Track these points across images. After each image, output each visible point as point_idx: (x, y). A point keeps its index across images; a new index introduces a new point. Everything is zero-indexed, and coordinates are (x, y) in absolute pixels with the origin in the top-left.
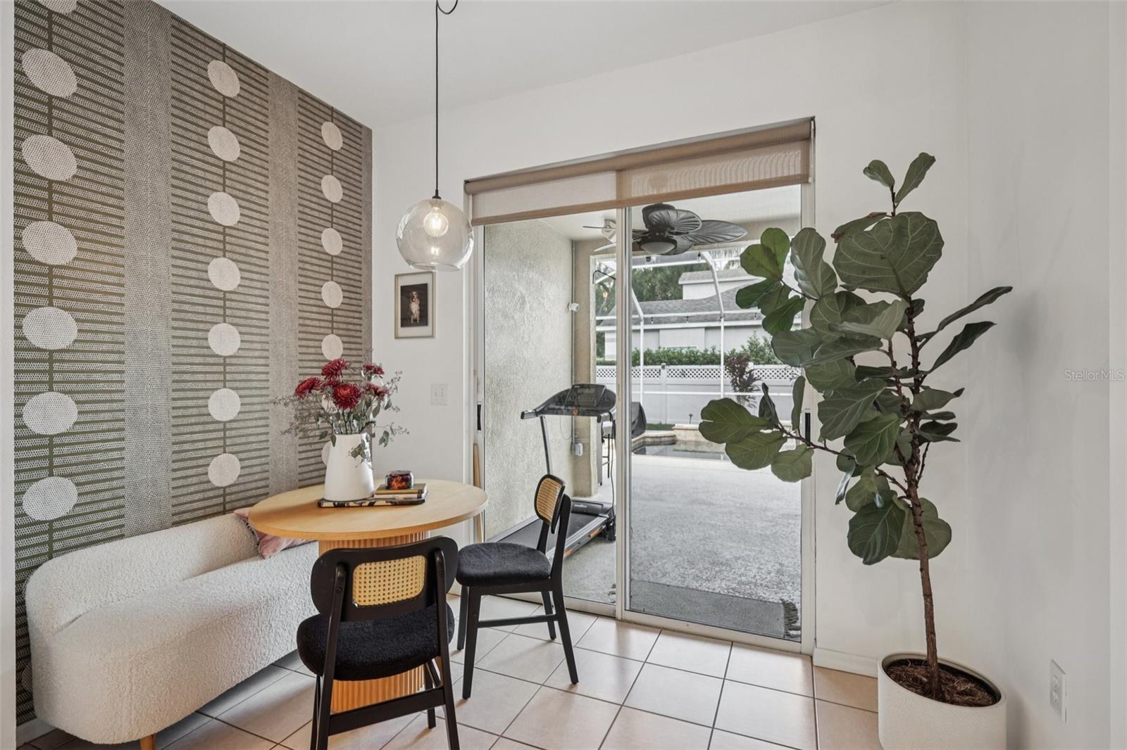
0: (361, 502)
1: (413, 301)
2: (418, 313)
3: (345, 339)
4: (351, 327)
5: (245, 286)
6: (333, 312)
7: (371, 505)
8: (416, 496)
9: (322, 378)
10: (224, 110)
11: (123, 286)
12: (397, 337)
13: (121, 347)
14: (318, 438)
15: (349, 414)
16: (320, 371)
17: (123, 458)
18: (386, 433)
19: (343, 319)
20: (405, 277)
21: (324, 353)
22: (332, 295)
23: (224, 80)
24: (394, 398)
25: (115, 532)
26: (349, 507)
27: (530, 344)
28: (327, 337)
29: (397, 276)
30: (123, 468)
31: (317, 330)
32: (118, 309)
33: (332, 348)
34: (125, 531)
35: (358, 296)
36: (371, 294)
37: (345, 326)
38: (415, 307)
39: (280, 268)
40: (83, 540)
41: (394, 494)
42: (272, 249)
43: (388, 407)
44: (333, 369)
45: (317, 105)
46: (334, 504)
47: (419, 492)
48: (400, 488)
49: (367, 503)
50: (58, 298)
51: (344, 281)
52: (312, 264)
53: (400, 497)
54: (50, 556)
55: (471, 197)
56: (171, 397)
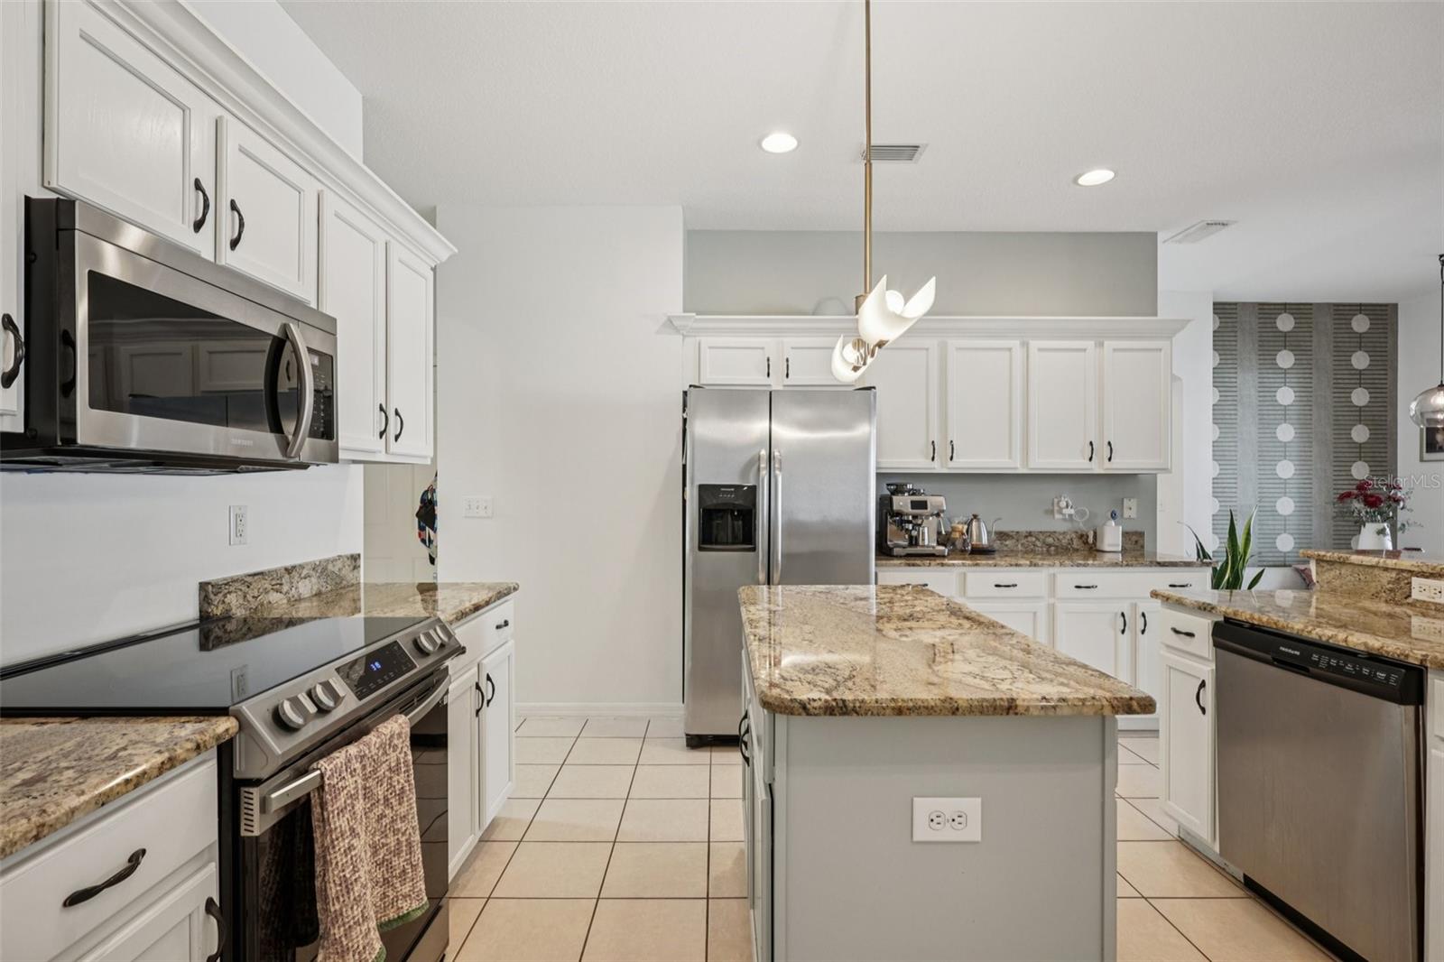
3: (1372, 464)
4: (1377, 455)
6: (1361, 446)
9: (1356, 492)
14: (1353, 523)
15: (1374, 512)
16: (1354, 487)
18: (1403, 525)
19: (1370, 450)
21: (1354, 475)
22: (1360, 434)
23: (1285, 323)
24: (1409, 504)
28: (1356, 463)
31: (1348, 459)
33: (1360, 471)
35: (1384, 432)
37: (1372, 455)
43: (1402, 509)
44: (1362, 486)
51: (1369, 423)
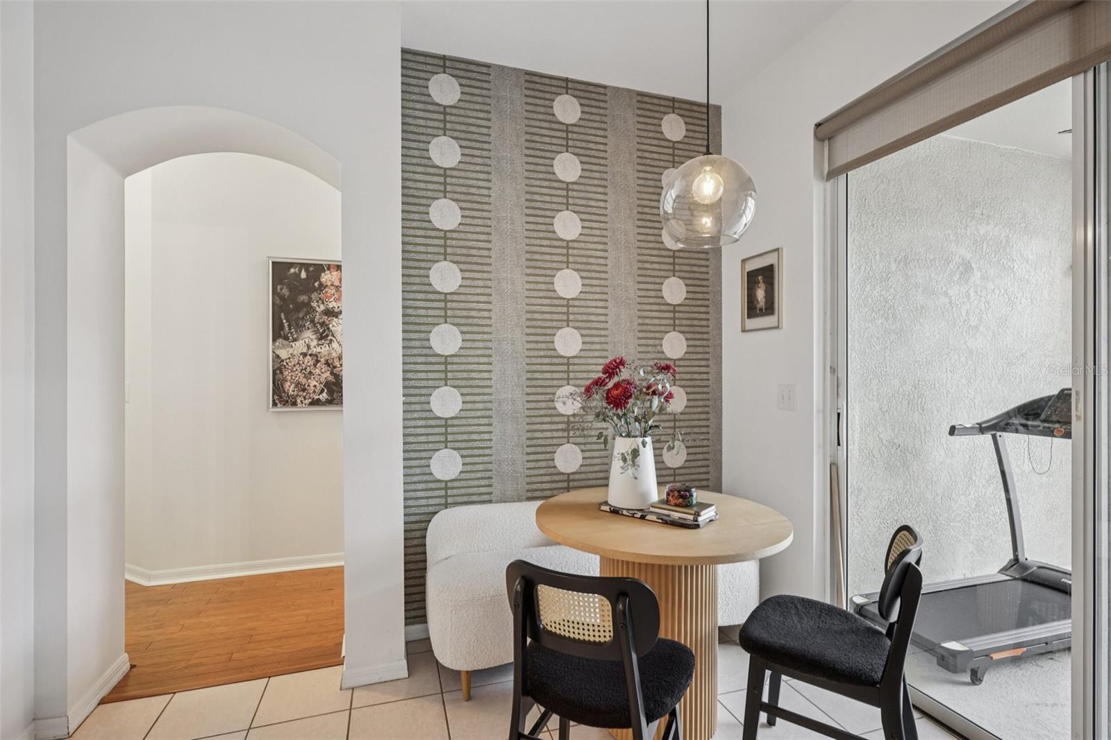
0: (633, 512)
1: (758, 287)
2: (764, 300)
3: (689, 336)
4: (695, 322)
5: (586, 292)
6: (674, 309)
7: (643, 517)
8: (691, 517)
10: (567, 137)
11: (490, 303)
12: (744, 331)
13: (489, 352)
14: (596, 438)
17: (491, 440)
19: (687, 315)
20: (752, 261)
21: (665, 351)
22: (674, 291)
23: (567, 110)
25: (486, 497)
26: (623, 515)
27: (981, 329)
28: (668, 335)
29: (744, 261)
30: (491, 448)
31: (658, 328)
32: (488, 322)
33: (675, 346)
34: (493, 497)
35: (704, 289)
36: (720, 285)
37: (689, 322)
38: (760, 294)
39: (619, 270)
40: (465, 499)
41: (669, 510)
42: (611, 254)
44: (608, 368)
45: (656, 101)
46: (610, 509)
47: (695, 514)
48: (676, 505)
49: (639, 514)
50: (450, 317)
51: (688, 275)
52: (652, 263)
53: (676, 515)
54: (446, 506)
55: (826, 143)
56: (525, 392)
